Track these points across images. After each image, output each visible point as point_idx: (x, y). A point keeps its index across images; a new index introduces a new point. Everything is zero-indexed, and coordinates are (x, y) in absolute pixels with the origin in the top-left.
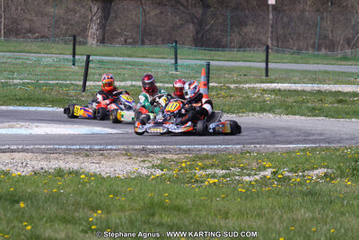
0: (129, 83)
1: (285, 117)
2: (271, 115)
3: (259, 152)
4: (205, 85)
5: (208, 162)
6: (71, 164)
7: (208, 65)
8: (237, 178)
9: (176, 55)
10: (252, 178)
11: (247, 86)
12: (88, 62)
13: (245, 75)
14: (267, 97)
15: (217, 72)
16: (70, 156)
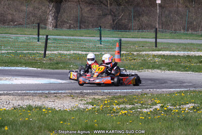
0: (72, 52)
1: (167, 72)
2: (159, 71)
3: (152, 94)
4: (118, 53)
5: (121, 100)
6: (37, 102)
7: (120, 40)
8: (139, 110)
9: (101, 34)
10: (148, 110)
11: (144, 53)
12: (47, 39)
13: (143, 46)
14: (157, 60)
15: (126, 45)
16: (36, 97)
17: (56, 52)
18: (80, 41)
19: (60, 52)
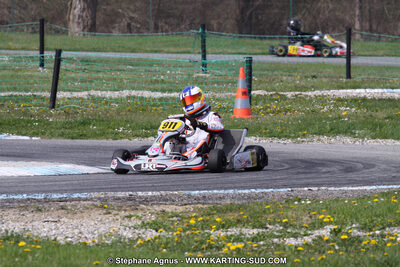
0: (126, 93)
1: (370, 142)
2: (348, 140)
3: (315, 199)
4: (244, 93)
5: (232, 216)
7: (250, 62)
9: (204, 47)
10: (300, 241)
11: (310, 93)
13: (314, 77)
14: (344, 110)
15: (270, 74)
16: (11, 211)
17: (84, 94)
18: (151, 63)
19: (93, 93)
